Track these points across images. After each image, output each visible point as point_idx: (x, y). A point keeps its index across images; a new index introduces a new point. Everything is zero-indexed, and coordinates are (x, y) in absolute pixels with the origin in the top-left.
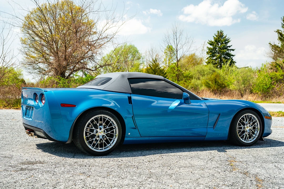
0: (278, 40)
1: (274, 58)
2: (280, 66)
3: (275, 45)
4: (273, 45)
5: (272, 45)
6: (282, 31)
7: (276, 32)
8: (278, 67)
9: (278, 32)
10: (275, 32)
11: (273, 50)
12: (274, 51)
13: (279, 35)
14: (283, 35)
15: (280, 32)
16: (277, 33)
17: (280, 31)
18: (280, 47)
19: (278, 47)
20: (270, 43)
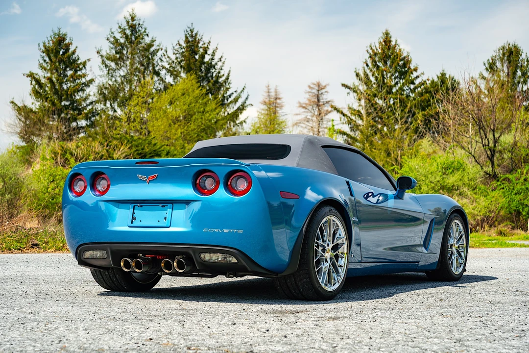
0: (30, 96)
1: (22, 137)
2: (71, 154)
3: (25, 106)
4: (20, 105)
5: (17, 105)
6: (40, 75)
7: (28, 76)
8: (68, 156)
9: (31, 75)
10: (25, 77)
11: (20, 117)
12: (23, 119)
13: (34, 82)
14: (43, 83)
15: (37, 77)
16: (29, 79)
17: (37, 74)
18: (35, 113)
19: (31, 110)
20: (12, 102)
